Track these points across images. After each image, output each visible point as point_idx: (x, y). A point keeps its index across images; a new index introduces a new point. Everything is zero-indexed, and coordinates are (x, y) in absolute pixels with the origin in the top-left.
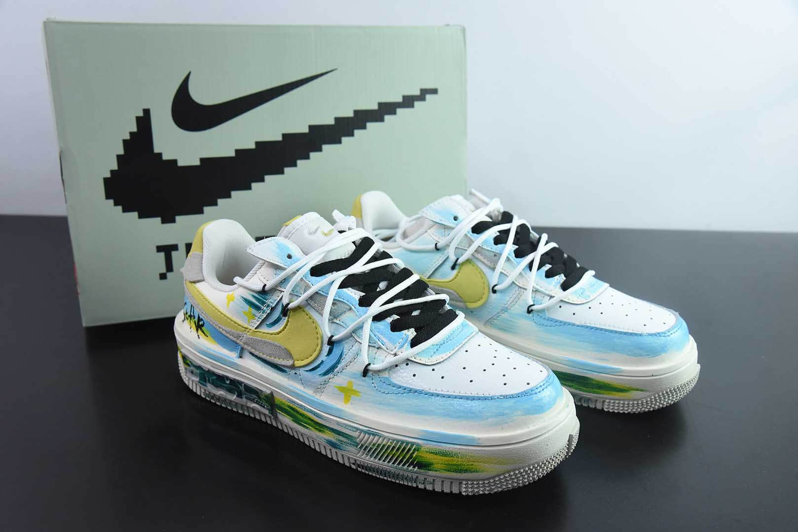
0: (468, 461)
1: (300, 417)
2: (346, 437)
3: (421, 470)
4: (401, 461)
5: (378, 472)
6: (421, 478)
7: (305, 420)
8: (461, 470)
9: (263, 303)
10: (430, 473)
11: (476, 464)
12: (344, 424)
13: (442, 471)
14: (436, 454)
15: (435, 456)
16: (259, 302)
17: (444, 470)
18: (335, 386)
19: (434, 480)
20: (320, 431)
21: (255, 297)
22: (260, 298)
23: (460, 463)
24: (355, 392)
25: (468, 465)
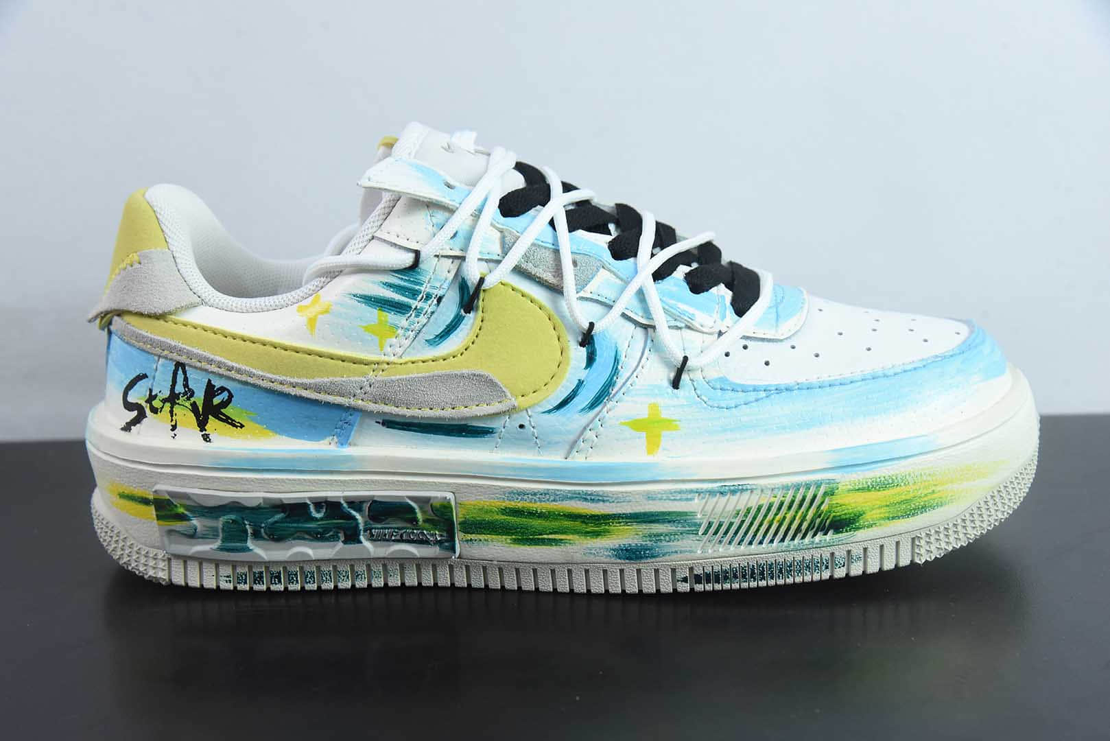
0: (925, 488)
1: (536, 523)
2: (669, 522)
3: (840, 535)
4: (798, 530)
5: (744, 576)
6: (840, 553)
7: (555, 524)
8: (914, 509)
9: (414, 294)
10: (860, 535)
11: (938, 488)
12: (665, 492)
13: (882, 522)
14: (868, 489)
15: (868, 495)
16: (403, 295)
17: (883, 519)
18: (621, 424)
19: (865, 550)
20: (596, 534)
21: (390, 286)
22: (406, 284)
23: (912, 495)
24: (668, 424)
25: (926, 495)
